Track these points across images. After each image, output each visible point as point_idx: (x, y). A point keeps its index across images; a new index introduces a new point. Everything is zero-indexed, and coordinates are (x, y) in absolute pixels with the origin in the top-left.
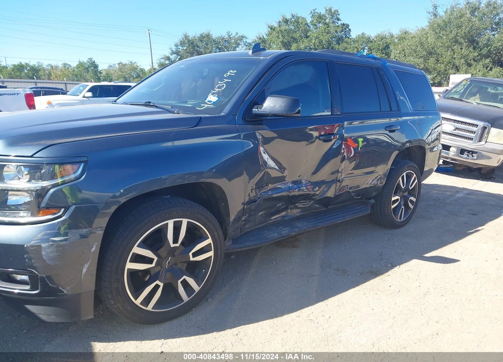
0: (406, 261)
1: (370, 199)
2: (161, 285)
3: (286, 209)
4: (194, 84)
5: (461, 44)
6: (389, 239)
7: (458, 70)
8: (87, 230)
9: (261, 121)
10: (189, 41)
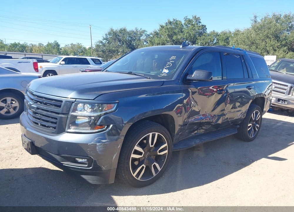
0: (259, 159)
1: (236, 125)
2: (145, 166)
3: (197, 129)
4: (143, 62)
5: (270, 38)
6: (247, 147)
7: (268, 53)
8: (117, 137)
9: (191, 82)
10: (114, 32)
